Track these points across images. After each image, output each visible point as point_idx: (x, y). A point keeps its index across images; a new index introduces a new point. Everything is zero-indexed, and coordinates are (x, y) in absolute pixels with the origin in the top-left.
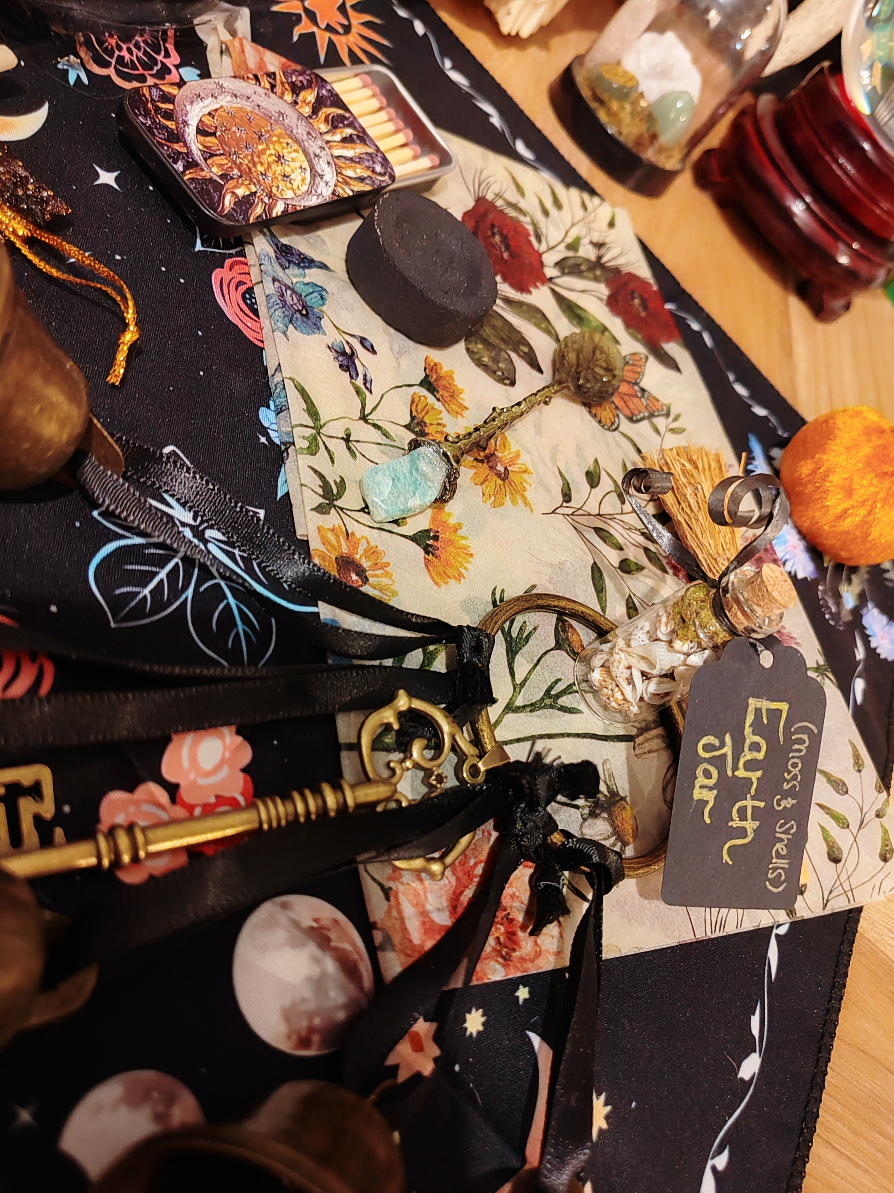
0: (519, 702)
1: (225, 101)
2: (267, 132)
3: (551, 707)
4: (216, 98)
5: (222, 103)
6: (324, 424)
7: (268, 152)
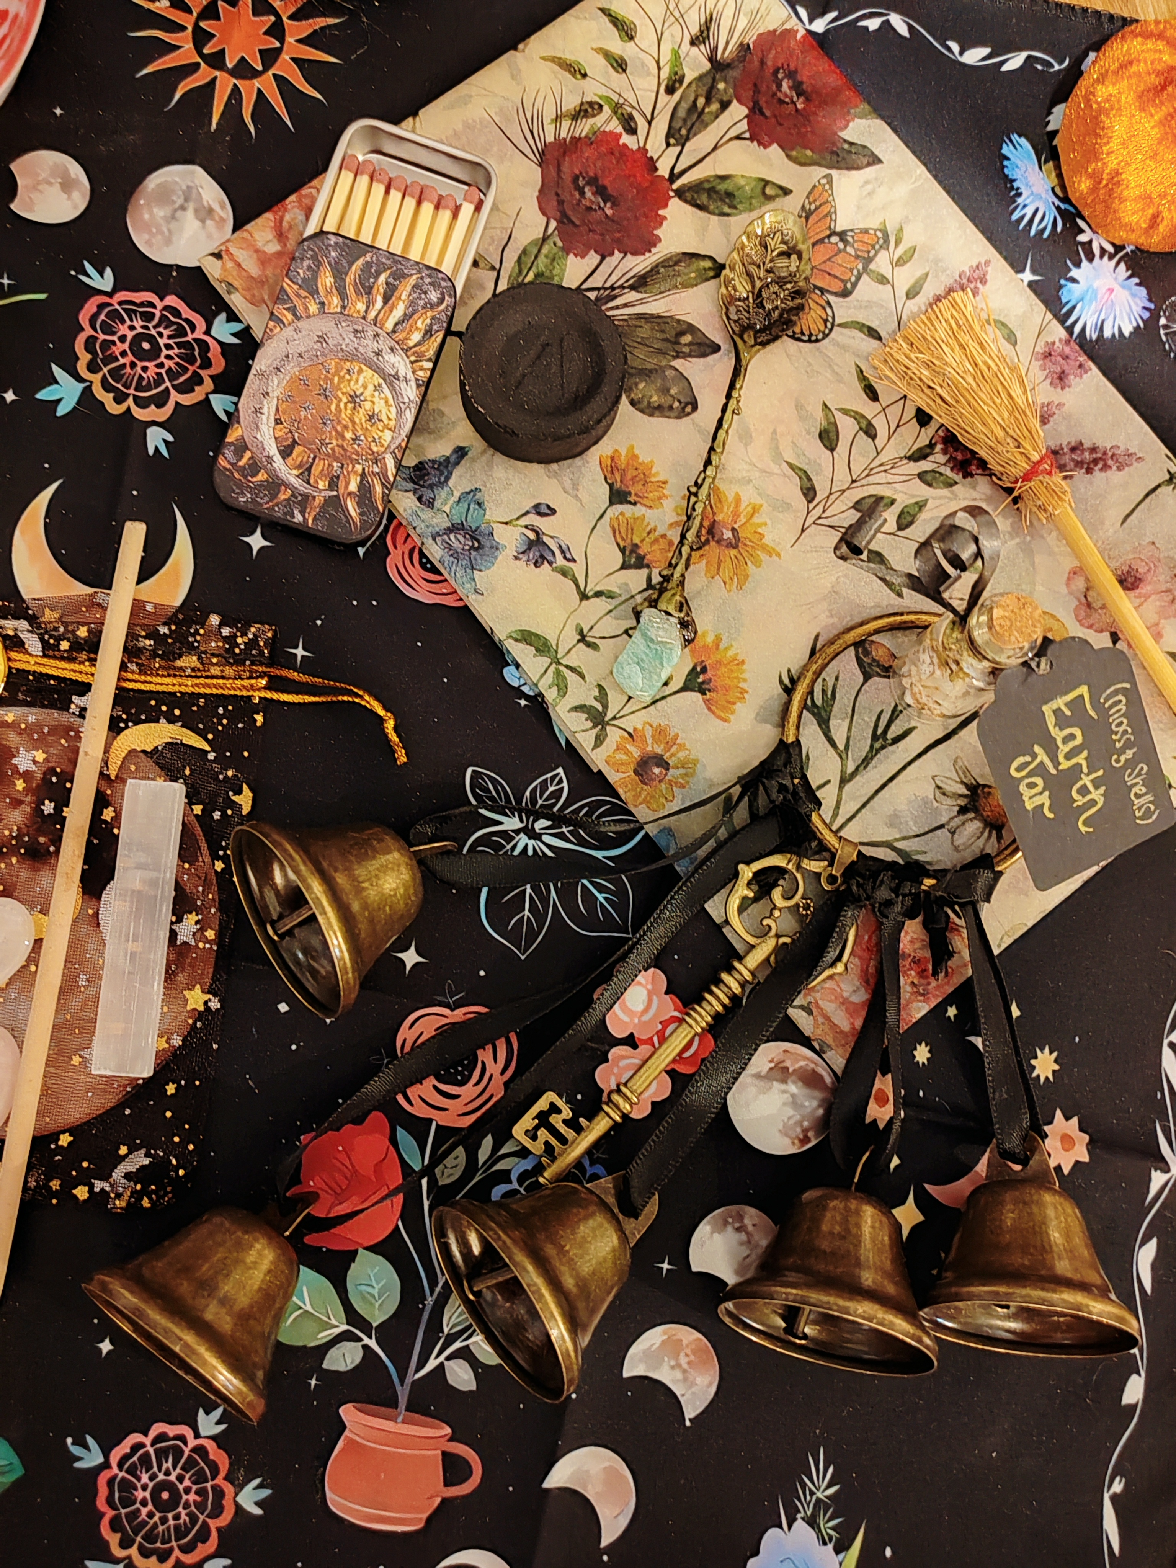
0: (851, 768)
1: (276, 388)
2: (326, 379)
3: (883, 747)
4: (267, 393)
5: (276, 394)
6: (557, 645)
7: (342, 405)
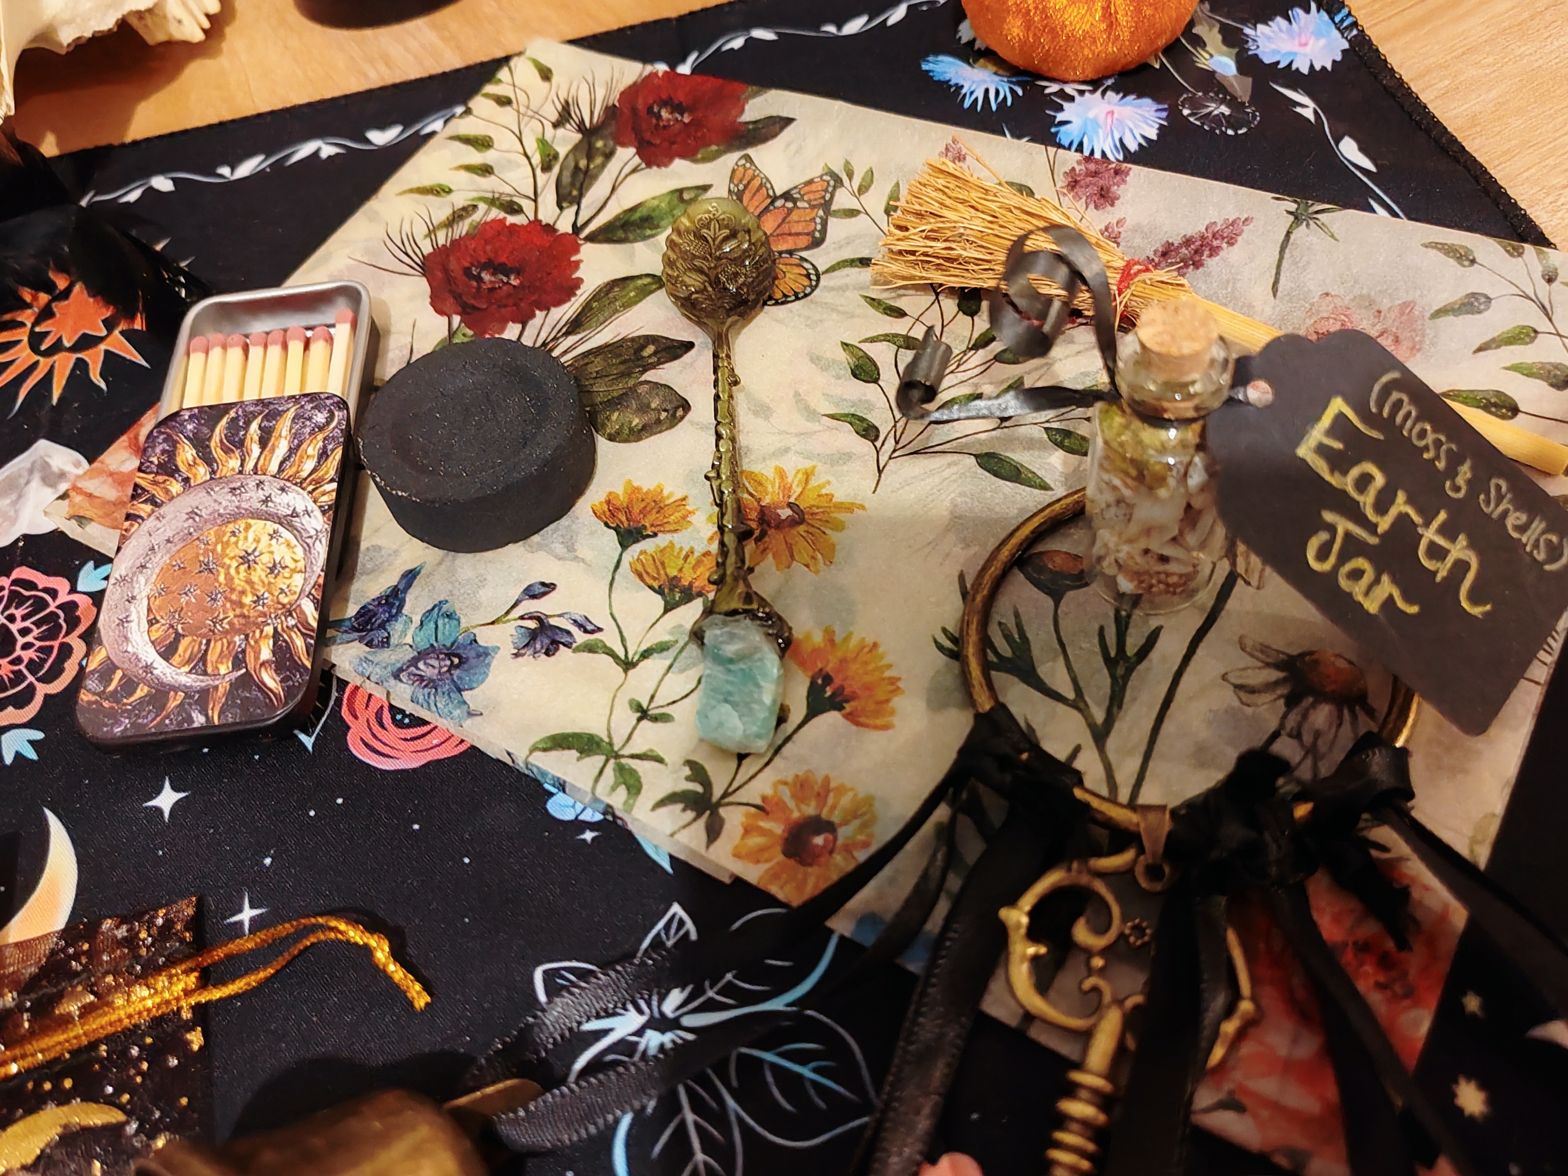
0: (1099, 716)
1: (143, 587)
2: (206, 551)
3: (1130, 670)
4: (133, 598)
5: (144, 594)
6: (610, 736)
7: (232, 571)
